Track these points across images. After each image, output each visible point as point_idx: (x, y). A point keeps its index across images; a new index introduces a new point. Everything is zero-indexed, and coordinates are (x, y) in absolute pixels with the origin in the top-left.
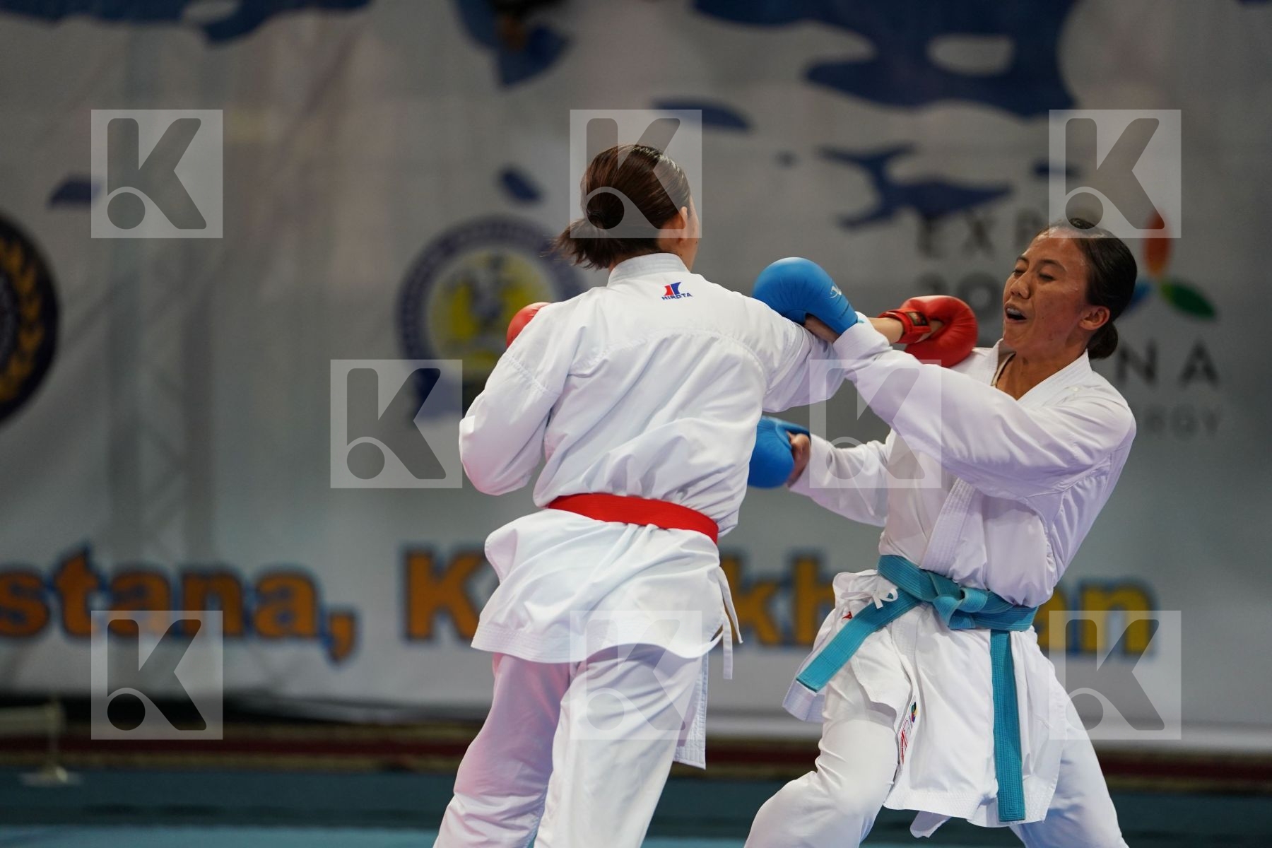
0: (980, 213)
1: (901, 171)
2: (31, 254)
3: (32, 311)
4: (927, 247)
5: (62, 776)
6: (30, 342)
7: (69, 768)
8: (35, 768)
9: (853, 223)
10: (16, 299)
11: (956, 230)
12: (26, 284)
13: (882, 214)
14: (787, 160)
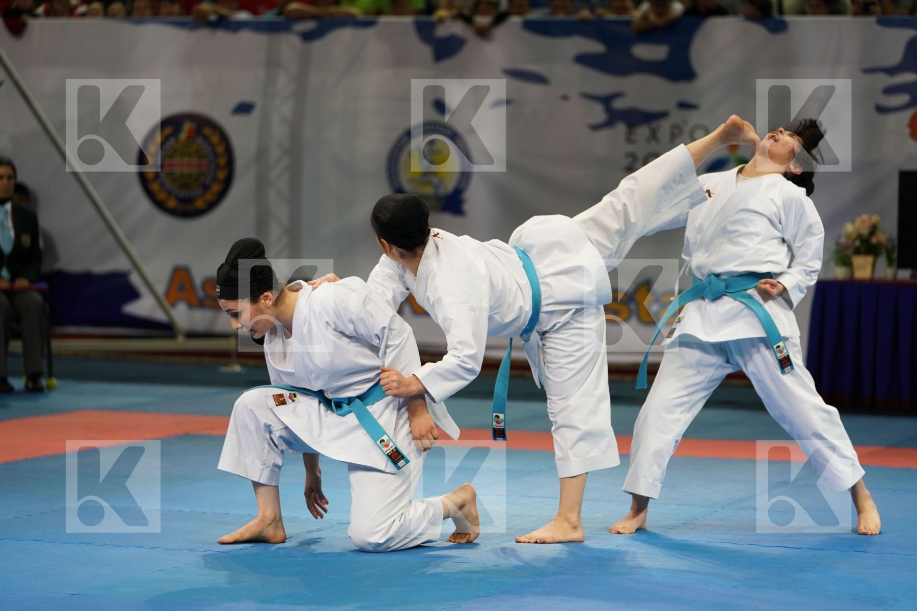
0: (654, 124)
1: (618, 104)
2: (224, 138)
3: (222, 161)
4: (629, 140)
5: (237, 368)
6: (222, 175)
7: (242, 365)
8: (226, 365)
9: (595, 128)
10: (216, 156)
11: (643, 131)
12: (220, 149)
13: (609, 123)
14: (565, 98)
